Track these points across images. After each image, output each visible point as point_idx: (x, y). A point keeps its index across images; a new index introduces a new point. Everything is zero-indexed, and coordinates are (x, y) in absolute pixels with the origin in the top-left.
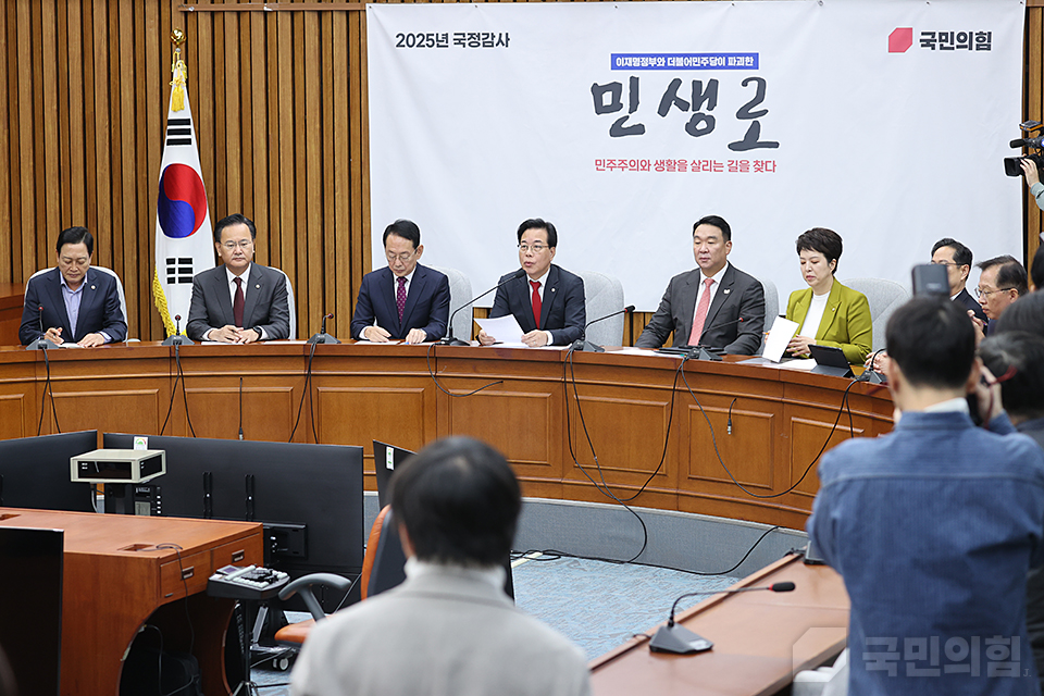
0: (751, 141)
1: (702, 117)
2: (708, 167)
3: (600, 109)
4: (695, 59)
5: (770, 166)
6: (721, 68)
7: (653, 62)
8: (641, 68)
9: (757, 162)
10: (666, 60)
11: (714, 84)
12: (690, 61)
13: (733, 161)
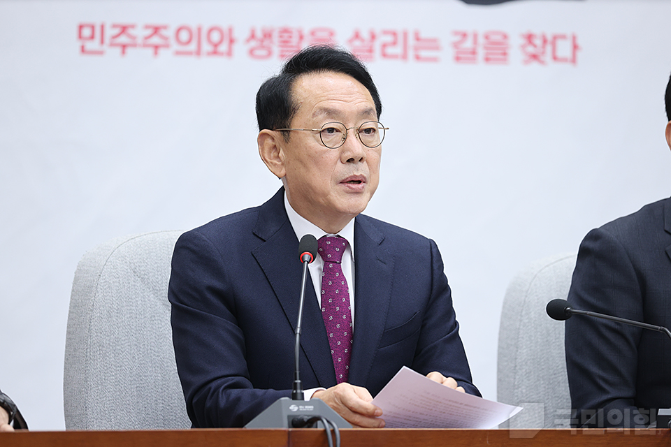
5: (564, 49)
9: (529, 38)
13: (464, 35)
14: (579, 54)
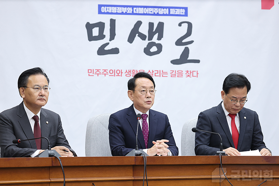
0: (184, 59)
1: (153, 44)
2: (158, 74)
3: (91, 38)
4: (151, 9)
5: (195, 74)
6: (166, 15)
7: (124, 10)
8: (117, 13)
9: (187, 71)
10: (133, 9)
11: (161, 25)
12: (147, 11)
13: (173, 71)
14: (198, 75)
